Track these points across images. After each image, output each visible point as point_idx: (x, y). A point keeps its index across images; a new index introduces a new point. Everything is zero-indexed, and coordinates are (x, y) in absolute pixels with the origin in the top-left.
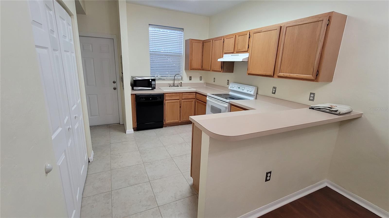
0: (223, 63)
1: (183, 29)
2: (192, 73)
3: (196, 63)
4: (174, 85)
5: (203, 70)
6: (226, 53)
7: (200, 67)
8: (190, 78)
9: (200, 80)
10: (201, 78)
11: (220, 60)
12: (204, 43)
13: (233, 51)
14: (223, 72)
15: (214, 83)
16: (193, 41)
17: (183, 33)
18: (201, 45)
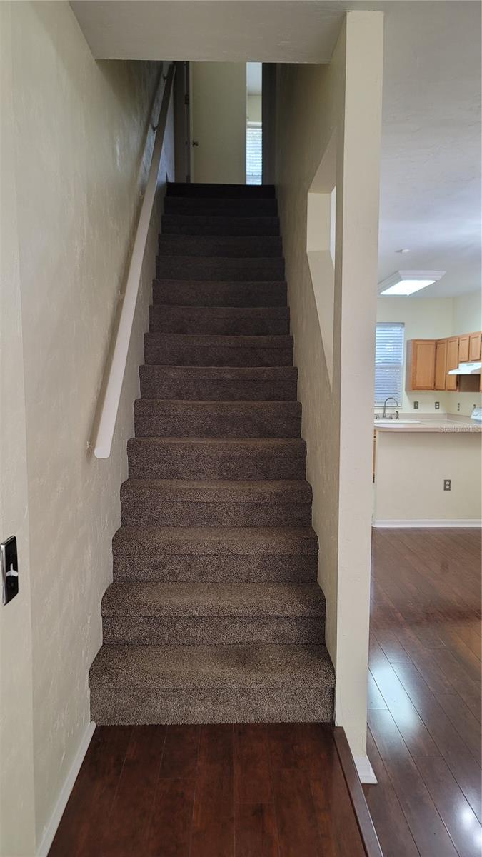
0: (459, 377)
1: (403, 323)
2: (419, 396)
3: (424, 378)
4: (384, 417)
5: (437, 389)
6: (462, 362)
7: (430, 385)
8: (416, 405)
9: (436, 408)
10: (437, 405)
11: (454, 372)
12: (437, 343)
13: (467, 359)
14: (459, 391)
15: (458, 413)
16: (418, 343)
17: (403, 329)
18: (433, 347)
